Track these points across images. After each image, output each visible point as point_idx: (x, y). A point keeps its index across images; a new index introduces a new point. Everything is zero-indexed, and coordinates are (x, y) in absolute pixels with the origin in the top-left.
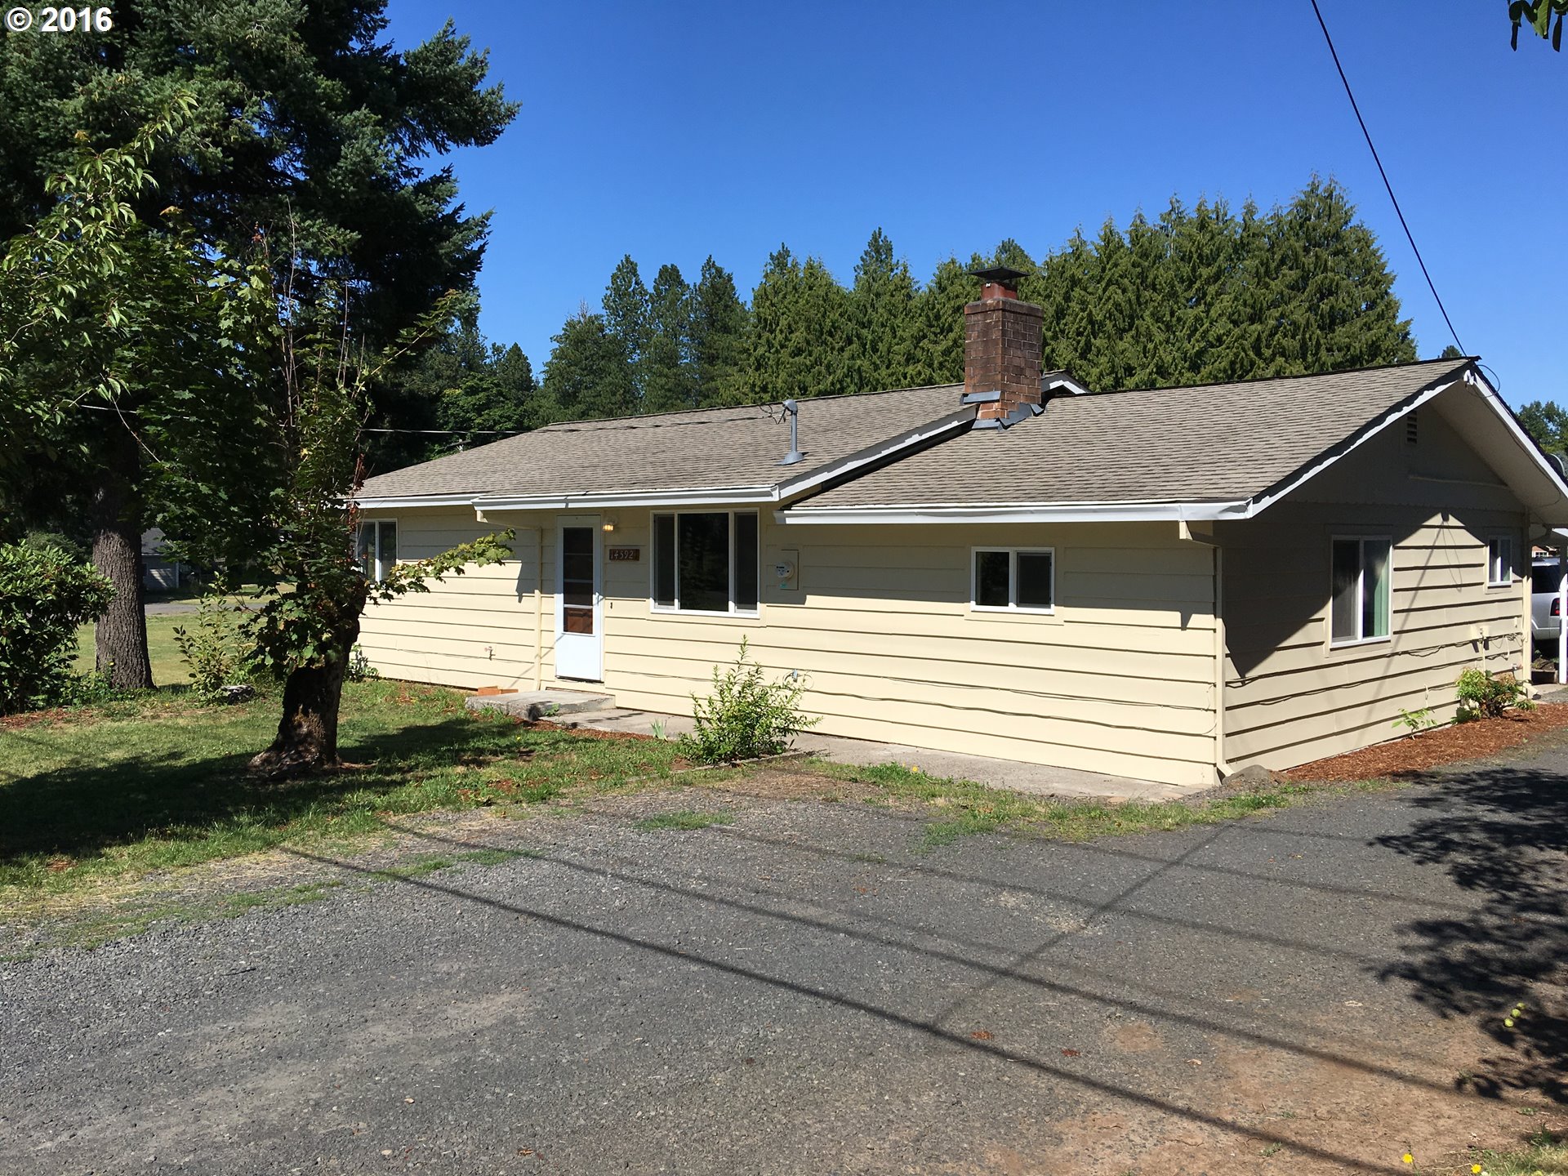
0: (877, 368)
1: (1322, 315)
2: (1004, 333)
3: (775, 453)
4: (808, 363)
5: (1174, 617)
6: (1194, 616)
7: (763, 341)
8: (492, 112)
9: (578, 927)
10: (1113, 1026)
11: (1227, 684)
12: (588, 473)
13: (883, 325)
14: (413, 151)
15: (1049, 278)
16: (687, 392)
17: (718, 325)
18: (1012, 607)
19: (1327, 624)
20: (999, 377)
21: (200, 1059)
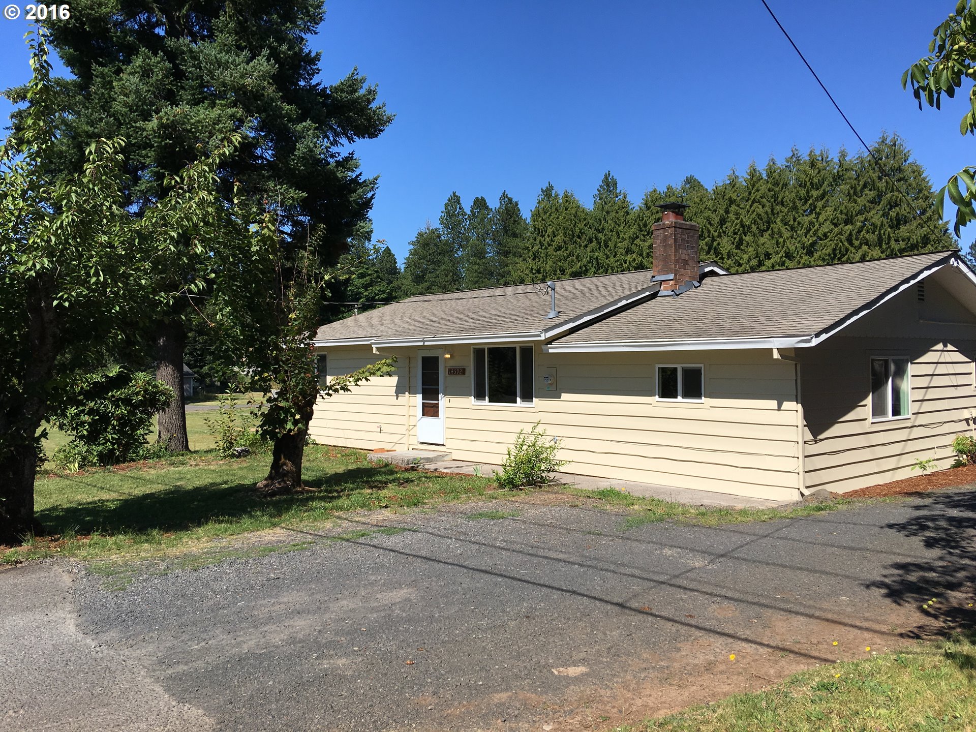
0: (608, 257)
1: (891, 219)
2: (675, 240)
3: (543, 312)
4: (565, 255)
5: (774, 404)
6: (785, 403)
7: (538, 242)
8: (379, 119)
9: (439, 561)
10: (714, 606)
11: (805, 442)
12: (436, 325)
13: (611, 231)
14: (335, 143)
15: (715, 199)
16: (491, 274)
17: (510, 233)
18: (680, 399)
19: (869, 408)
20: (673, 266)
21: (261, 613)
